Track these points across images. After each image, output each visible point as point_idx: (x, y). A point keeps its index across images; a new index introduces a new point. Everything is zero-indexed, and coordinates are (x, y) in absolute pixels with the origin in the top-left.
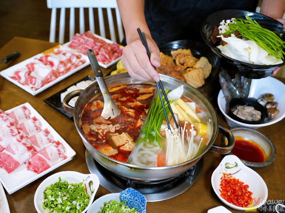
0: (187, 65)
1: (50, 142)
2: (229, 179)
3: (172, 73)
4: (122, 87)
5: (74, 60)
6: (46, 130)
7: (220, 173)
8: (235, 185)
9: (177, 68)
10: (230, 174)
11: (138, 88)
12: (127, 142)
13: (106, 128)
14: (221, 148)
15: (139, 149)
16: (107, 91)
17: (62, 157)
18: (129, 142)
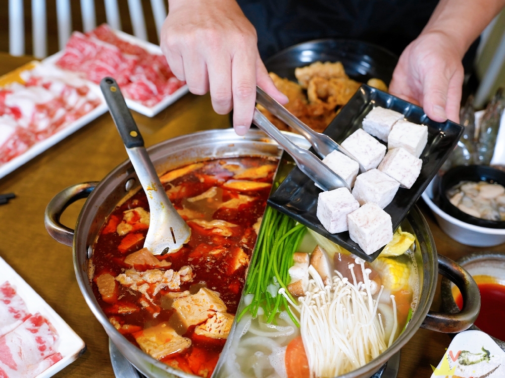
0: (335, 101)
1: (17, 317)
4: (192, 168)
5: (73, 99)
6: (4, 287)
9: (313, 110)
11: (233, 169)
12: (212, 313)
13: (157, 280)
14: (449, 319)
15: (242, 334)
16: (155, 184)
17: (48, 359)
18: (217, 313)
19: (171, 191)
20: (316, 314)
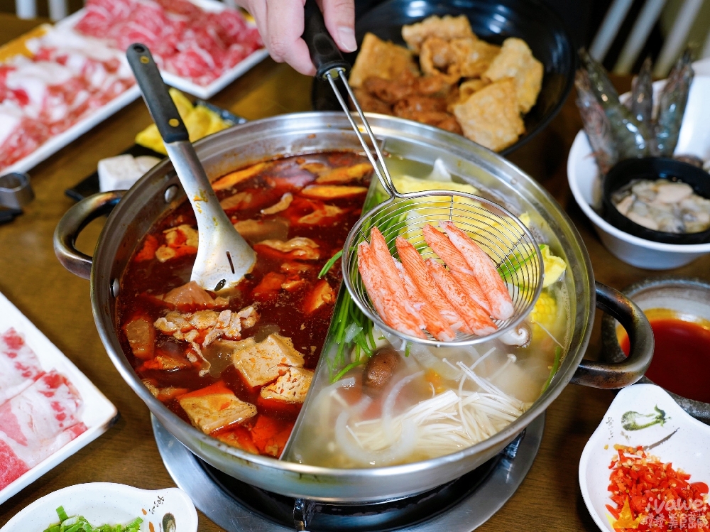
0: (459, 71)
1: (26, 375)
2: (637, 465)
3: (411, 101)
4: (258, 168)
5: (98, 78)
6: (8, 336)
7: (607, 448)
8: (659, 486)
9: (427, 85)
10: (639, 448)
11: (315, 169)
12: (284, 369)
13: (209, 325)
14: (610, 371)
16: (205, 192)
17: (68, 430)
18: (291, 369)
19: (231, 199)
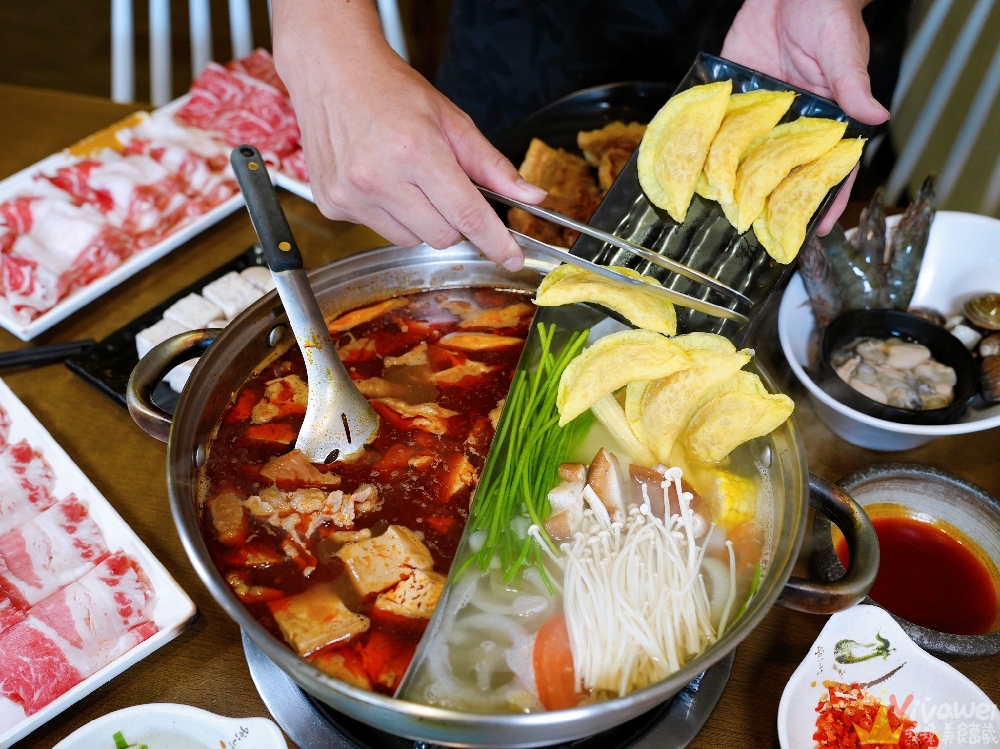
1: (86, 555)
2: (850, 708)
4: (388, 306)
6: (68, 504)
7: (814, 685)
10: (855, 686)
11: (458, 310)
12: (407, 571)
13: (314, 509)
14: (823, 591)
15: (459, 606)
16: (318, 336)
17: (134, 630)
18: (416, 572)
19: (349, 347)
20: (591, 574)
